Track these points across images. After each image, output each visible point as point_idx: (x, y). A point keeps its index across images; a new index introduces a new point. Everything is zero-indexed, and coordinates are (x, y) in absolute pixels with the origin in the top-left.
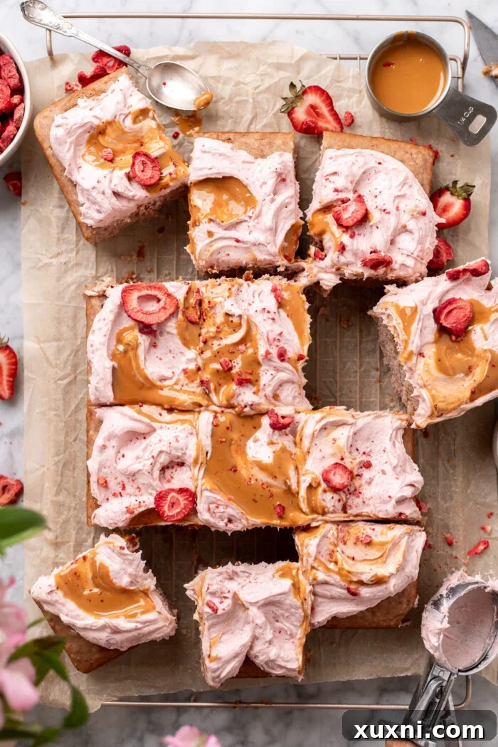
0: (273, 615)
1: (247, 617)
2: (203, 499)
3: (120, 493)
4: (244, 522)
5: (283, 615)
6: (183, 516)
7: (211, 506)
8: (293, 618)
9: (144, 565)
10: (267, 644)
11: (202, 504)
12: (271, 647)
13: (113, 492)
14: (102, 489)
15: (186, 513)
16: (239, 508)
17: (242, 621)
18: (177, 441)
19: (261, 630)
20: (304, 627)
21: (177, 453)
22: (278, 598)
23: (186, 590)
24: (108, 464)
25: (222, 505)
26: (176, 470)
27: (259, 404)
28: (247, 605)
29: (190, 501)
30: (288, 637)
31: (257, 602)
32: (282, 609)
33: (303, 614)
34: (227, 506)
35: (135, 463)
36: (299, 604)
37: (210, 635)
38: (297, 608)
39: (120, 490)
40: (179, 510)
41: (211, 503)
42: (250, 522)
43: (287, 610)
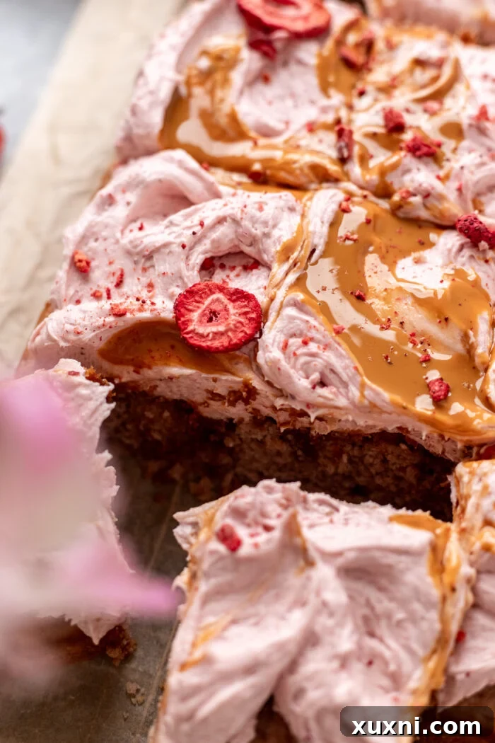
0: (366, 611)
1: (304, 587)
2: (279, 324)
3: (108, 292)
4: (354, 391)
5: (389, 616)
6: (226, 344)
7: (292, 341)
8: (411, 631)
9: (108, 413)
10: (335, 664)
11: (274, 332)
12: (344, 675)
13: (95, 289)
14: (76, 276)
15: (235, 341)
16: (352, 356)
17: (290, 597)
18: (261, 209)
19: (330, 622)
20: (432, 664)
21: (253, 231)
22: (391, 559)
23: (176, 524)
24: (104, 234)
25: (318, 342)
26: (238, 275)
27: (441, 198)
28: (313, 553)
29: (250, 319)
30: (386, 682)
31: (339, 554)
32: (392, 599)
33: (438, 626)
34: (326, 347)
35: (163, 232)
36: (435, 593)
37: (200, 618)
38: (428, 605)
39: (111, 286)
40: (222, 328)
41: (293, 335)
42: (366, 393)
43: (403, 603)
